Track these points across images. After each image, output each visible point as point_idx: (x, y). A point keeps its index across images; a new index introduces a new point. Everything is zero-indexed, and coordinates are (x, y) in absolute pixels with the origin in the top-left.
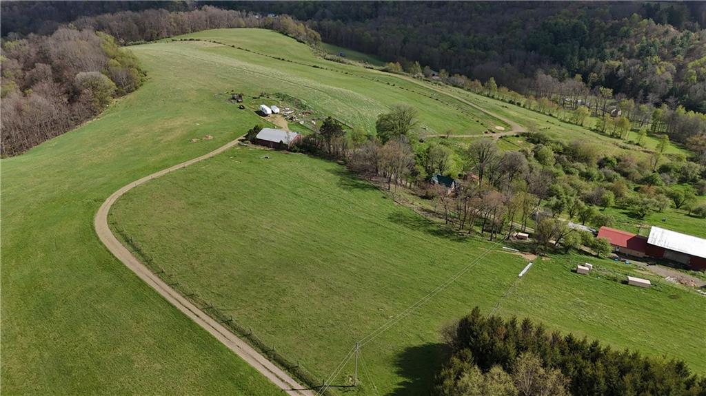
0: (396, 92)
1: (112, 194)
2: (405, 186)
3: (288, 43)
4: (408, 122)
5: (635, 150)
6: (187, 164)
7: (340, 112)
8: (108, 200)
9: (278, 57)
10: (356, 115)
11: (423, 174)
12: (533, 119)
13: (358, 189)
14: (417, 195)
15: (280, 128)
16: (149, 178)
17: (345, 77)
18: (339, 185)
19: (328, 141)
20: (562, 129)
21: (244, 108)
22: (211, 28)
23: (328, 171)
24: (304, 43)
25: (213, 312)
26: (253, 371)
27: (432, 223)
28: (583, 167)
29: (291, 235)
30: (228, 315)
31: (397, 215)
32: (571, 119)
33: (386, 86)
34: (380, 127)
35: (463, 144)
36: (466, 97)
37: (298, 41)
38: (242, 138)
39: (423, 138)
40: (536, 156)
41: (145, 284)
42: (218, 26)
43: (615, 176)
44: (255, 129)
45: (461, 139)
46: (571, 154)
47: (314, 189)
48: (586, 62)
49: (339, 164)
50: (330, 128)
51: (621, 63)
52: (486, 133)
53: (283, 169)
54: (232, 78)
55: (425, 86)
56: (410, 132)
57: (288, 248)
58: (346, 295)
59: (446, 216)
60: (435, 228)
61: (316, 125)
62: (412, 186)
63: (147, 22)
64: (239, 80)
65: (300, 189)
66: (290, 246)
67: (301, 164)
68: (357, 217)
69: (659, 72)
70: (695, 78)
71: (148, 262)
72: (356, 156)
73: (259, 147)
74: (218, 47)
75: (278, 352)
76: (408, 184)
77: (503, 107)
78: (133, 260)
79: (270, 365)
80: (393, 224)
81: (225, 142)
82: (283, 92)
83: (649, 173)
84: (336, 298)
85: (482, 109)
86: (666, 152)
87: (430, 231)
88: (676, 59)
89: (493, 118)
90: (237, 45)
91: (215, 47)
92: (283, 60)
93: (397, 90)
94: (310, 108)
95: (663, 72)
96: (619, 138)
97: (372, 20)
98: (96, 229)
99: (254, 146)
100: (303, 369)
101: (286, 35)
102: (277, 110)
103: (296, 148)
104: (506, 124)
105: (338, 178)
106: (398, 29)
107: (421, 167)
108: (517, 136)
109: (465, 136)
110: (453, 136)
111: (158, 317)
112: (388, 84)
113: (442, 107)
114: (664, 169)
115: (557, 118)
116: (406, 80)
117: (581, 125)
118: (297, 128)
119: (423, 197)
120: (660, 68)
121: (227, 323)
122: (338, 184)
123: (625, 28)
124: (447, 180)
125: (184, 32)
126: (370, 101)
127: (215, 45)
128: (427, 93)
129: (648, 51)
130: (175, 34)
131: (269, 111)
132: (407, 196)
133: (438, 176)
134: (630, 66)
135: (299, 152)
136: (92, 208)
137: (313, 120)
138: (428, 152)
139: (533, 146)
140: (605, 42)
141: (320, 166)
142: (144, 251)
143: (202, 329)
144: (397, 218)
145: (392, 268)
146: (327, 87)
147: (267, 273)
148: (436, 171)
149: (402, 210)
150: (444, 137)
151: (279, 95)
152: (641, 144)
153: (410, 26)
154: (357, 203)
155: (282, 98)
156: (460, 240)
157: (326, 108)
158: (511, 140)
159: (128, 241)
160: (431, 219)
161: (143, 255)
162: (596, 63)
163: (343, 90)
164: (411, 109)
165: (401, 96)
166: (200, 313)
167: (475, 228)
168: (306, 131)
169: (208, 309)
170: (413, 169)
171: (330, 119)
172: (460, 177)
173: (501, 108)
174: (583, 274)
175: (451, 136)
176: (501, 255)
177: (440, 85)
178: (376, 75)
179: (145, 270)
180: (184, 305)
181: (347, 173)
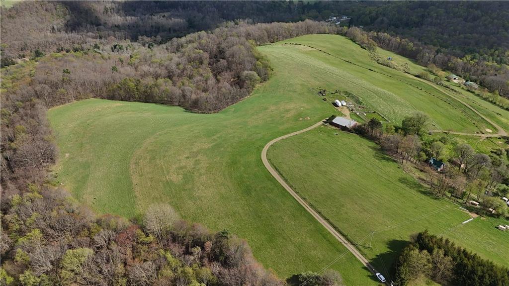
1: (266, 144)
2: (412, 162)
3: (355, 49)
4: (422, 124)
6: (298, 132)
7: (382, 109)
8: (265, 147)
9: (348, 60)
10: (392, 111)
11: (425, 157)
13: (385, 160)
14: (418, 169)
15: (345, 116)
17: (388, 80)
18: (375, 156)
19: (372, 129)
21: (326, 100)
22: (308, 34)
23: (369, 147)
24: (365, 49)
25: (313, 207)
26: (329, 233)
27: (422, 187)
29: (348, 181)
30: (320, 210)
31: (404, 179)
33: (415, 90)
34: (403, 122)
35: (458, 139)
36: (471, 104)
37: (362, 47)
38: (325, 121)
39: (432, 132)
41: (286, 190)
42: (311, 33)
44: (332, 116)
45: (458, 136)
49: (376, 143)
50: (374, 123)
52: (478, 133)
53: (345, 142)
54: (320, 77)
55: (443, 92)
56: (423, 129)
59: (431, 184)
60: (423, 190)
61: (366, 119)
62: (417, 162)
63: (272, 31)
64: (323, 79)
65: (353, 156)
67: (355, 140)
68: (381, 176)
71: (286, 180)
72: (387, 139)
73: (333, 127)
74: (312, 51)
75: (340, 228)
76: (415, 161)
78: (280, 178)
79: (336, 232)
80: (401, 184)
81: (316, 122)
82: (349, 90)
85: (480, 115)
87: (419, 191)
89: (487, 122)
90: (323, 50)
91: (310, 51)
92: (350, 63)
93: (423, 94)
94: (363, 104)
97: (418, 28)
99: (331, 126)
100: (349, 237)
101: (354, 42)
102: (345, 104)
103: (353, 130)
104: (495, 128)
105: (374, 152)
108: (499, 138)
109: (461, 134)
110: (453, 133)
111: (292, 204)
112: (418, 88)
113: (451, 110)
116: (431, 86)
118: (354, 117)
119: (421, 171)
121: (319, 213)
122: (373, 155)
124: (439, 163)
125: (291, 36)
126: (402, 101)
127: (310, 49)
128: (443, 97)
130: (287, 38)
131: (340, 104)
132: (413, 168)
133: (434, 160)
135: (355, 133)
136: (259, 150)
137: (365, 112)
138: (431, 143)
141: (366, 143)
142: (284, 175)
143: (309, 213)
144: (403, 181)
146: (377, 88)
147: (336, 196)
149: (407, 176)
150: (446, 133)
151: (346, 93)
155: (348, 95)
156: (435, 199)
157: (374, 105)
158: (494, 140)
160: (422, 184)
161: (283, 177)
163: (386, 91)
165: (424, 99)
166: (308, 207)
167: (447, 193)
168: (360, 120)
169: (311, 206)
170: (418, 154)
171: (374, 112)
172: (450, 161)
173: (496, 115)
174: (502, 230)
175: (451, 132)
176: (457, 211)
177: (455, 91)
178: (411, 80)
179: (285, 183)
180: (302, 202)
181: (379, 150)
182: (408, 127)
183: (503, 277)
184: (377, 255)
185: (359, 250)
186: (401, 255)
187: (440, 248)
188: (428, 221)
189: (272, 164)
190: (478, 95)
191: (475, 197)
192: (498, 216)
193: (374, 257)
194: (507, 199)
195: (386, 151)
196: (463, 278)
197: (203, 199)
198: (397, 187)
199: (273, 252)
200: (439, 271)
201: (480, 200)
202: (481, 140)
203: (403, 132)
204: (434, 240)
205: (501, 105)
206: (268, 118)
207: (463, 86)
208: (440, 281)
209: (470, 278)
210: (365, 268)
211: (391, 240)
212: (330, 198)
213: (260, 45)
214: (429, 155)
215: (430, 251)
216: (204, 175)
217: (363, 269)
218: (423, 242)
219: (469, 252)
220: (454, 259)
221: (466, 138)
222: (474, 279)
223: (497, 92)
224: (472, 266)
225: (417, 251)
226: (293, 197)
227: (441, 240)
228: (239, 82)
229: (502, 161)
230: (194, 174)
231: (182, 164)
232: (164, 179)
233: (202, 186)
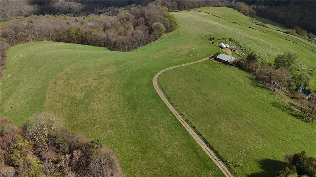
0: (290, 44)
1: (159, 71)
2: (283, 91)
3: (239, 15)
4: (292, 60)
6: (187, 64)
7: (258, 51)
8: (158, 73)
9: (233, 22)
10: (266, 53)
11: (295, 87)
13: (259, 88)
14: (288, 96)
15: (228, 54)
16: (173, 67)
17: (264, 34)
18: (250, 84)
19: (249, 63)
21: (214, 44)
23: (246, 77)
24: (247, 16)
25: (189, 122)
27: (293, 111)
29: (224, 101)
30: (194, 125)
31: (276, 103)
33: (285, 41)
34: (276, 60)
37: (244, 15)
38: (211, 57)
39: (299, 69)
41: (167, 106)
44: (217, 54)
47: (238, 84)
49: (252, 75)
50: (251, 58)
53: (226, 73)
54: (211, 30)
55: (307, 43)
56: (293, 65)
58: (243, 131)
59: (302, 109)
60: (294, 113)
61: (245, 55)
62: (287, 91)
64: (214, 31)
65: (231, 83)
66: (223, 105)
67: (235, 72)
68: (255, 100)
71: (169, 99)
72: (261, 72)
73: (217, 62)
74: (208, 15)
76: (285, 90)
78: (164, 97)
80: (273, 107)
81: (203, 58)
82: (232, 38)
84: (239, 131)
87: (291, 114)
90: (216, 15)
91: (207, 15)
92: (236, 23)
93: (291, 43)
94: (243, 47)
98: (153, 83)
99: (215, 61)
100: (220, 153)
101: (239, 11)
102: (228, 46)
103: (233, 64)
105: (250, 81)
107: (294, 83)
112: (287, 40)
113: (314, 55)
116: (297, 39)
118: (236, 56)
119: (292, 98)
121: (194, 128)
124: (307, 92)
125: (195, 7)
126: (275, 47)
127: (207, 14)
128: (308, 46)
130: (191, 8)
131: (225, 46)
132: (283, 96)
133: (303, 89)
135: (235, 66)
136: (152, 75)
137: (244, 53)
138: (300, 77)
141: (243, 74)
142: (168, 94)
143: (184, 127)
144: (275, 104)
145: (267, 125)
146: (254, 38)
147: (212, 114)
148: (303, 86)
149: (279, 101)
150: (311, 71)
151: (230, 40)
153: (306, 11)
154: (257, 94)
155: (232, 41)
156: (307, 121)
157: (252, 48)
159: (163, 90)
160: (293, 108)
161: (167, 96)
163: (262, 40)
164: (295, 54)
165: (292, 47)
166: (184, 122)
169: (187, 121)
171: (252, 53)
175: (315, 70)
178: (281, 35)
179: (167, 101)
180: (179, 118)
181: (254, 80)
185: (229, 168)
189: (160, 86)
195: (260, 81)
197: (95, 111)
198: (270, 109)
199: (143, 164)
206: (166, 54)
213: (171, 12)
216: (103, 92)
226: (172, 113)
230: (95, 91)
231: (89, 84)
232: (70, 95)
233: (98, 101)
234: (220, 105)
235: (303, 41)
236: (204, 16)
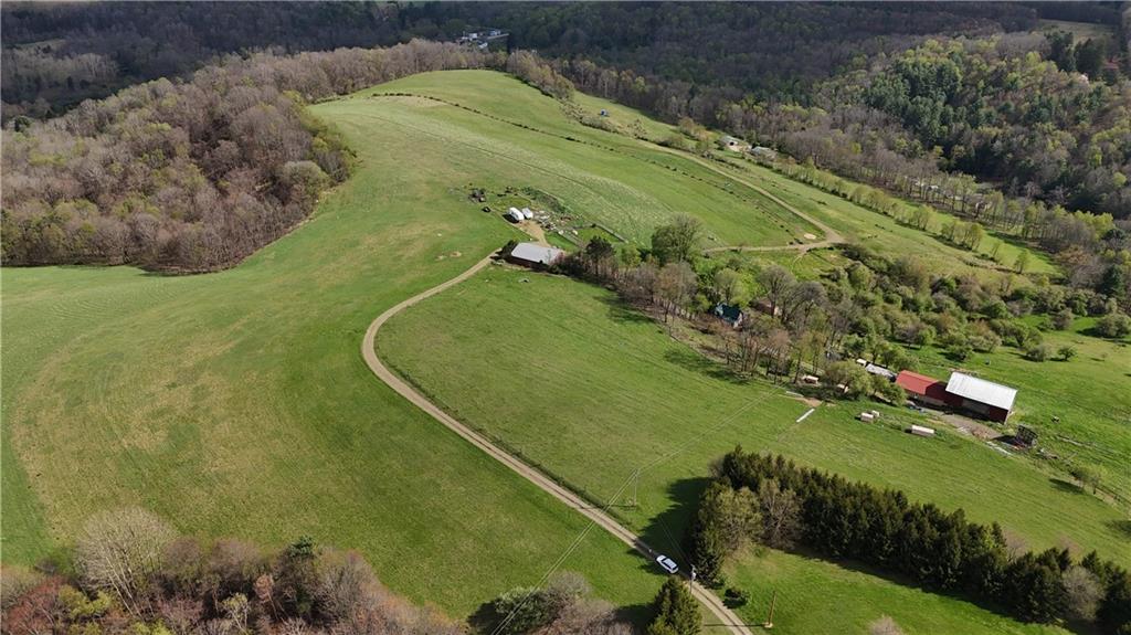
0: (678, 181)
1: (370, 323)
2: (684, 317)
3: (529, 98)
4: (690, 237)
5: (986, 267)
7: (607, 216)
8: (368, 331)
9: (519, 122)
10: (627, 220)
11: (706, 304)
12: (857, 222)
13: (632, 322)
14: (697, 329)
15: (536, 240)
16: (404, 304)
17: (609, 157)
18: (610, 316)
19: (595, 261)
20: (895, 237)
21: (489, 211)
22: (421, 70)
23: (596, 298)
24: (551, 96)
25: (503, 445)
26: (547, 493)
27: (712, 364)
28: (909, 292)
29: (565, 375)
30: (517, 448)
31: (674, 353)
32: (911, 220)
33: (665, 171)
34: (654, 239)
35: (760, 260)
36: (771, 188)
37: (543, 93)
38: (495, 255)
39: (709, 252)
40: (849, 277)
42: (430, 67)
43: (948, 305)
44: (509, 244)
45: (758, 254)
46: (898, 273)
47: (583, 321)
48: (950, 127)
49: (608, 289)
50: (598, 248)
51: (1000, 131)
52: (791, 243)
53: (545, 296)
54: (467, 163)
55: (717, 170)
56: (693, 248)
57: (564, 388)
59: (727, 355)
60: (714, 370)
61: (578, 235)
62: (693, 316)
63: (339, 68)
64: (474, 166)
65: (567, 322)
66: (564, 386)
67: (564, 287)
68: (630, 355)
69: (1050, 146)
70: (1099, 157)
71: (431, 398)
72: (629, 278)
73: (516, 268)
74: (438, 107)
75: (566, 479)
76: (688, 315)
77: (819, 203)
78: (416, 395)
79: (560, 489)
80: (671, 364)
81: (476, 261)
82: (532, 185)
83: (996, 300)
84: (614, 437)
85: (791, 208)
86: (1029, 270)
87: (709, 373)
88: (1079, 126)
89: (803, 221)
90: (463, 103)
91: (433, 108)
92: (526, 127)
93: (680, 178)
94: (569, 212)
95: (1055, 147)
96: (970, 249)
97: (647, 48)
99: (510, 266)
100: (589, 493)
101: (526, 82)
102: (530, 215)
103: (558, 269)
104: (819, 230)
105: (608, 308)
106: (683, 66)
107: (704, 297)
108: (831, 249)
109: (763, 249)
110: (748, 249)
111: (453, 449)
112: (668, 168)
113: (738, 205)
114: (1017, 296)
115: (893, 217)
116: (693, 161)
117: (924, 229)
118: (557, 241)
119: (705, 332)
120: (1053, 141)
121: (518, 455)
122: (607, 315)
123: (1015, 75)
124: (733, 312)
126: (644, 196)
127: (434, 103)
128: (720, 181)
129: (1039, 114)
131: (521, 217)
132: (686, 330)
133: (724, 306)
134: (1012, 136)
135: (562, 274)
136: (355, 338)
137: (575, 228)
138: (713, 274)
139: (849, 262)
140: (983, 95)
141: (586, 291)
142: (424, 387)
144: (673, 357)
146: (589, 176)
147: (547, 411)
148: (723, 298)
149: (679, 346)
150: (735, 251)
151: (529, 191)
152: (996, 258)
154: (630, 338)
155: (535, 194)
156: (742, 383)
157: (590, 210)
158: (823, 254)
161: (424, 390)
162: (965, 129)
163: (609, 181)
165: (684, 187)
166: (490, 445)
167: (759, 369)
168: (567, 245)
170: (693, 298)
171: (594, 226)
172: (752, 305)
173: (818, 205)
174: (867, 421)
175: (745, 249)
176: (784, 399)
177: (737, 167)
178: (652, 153)
179: (430, 405)
180: (475, 439)
181: (617, 302)
182: (665, 248)
183: (890, 508)
184: (651, 520)
185: (615, 516)
186: (701, 507)
187: (770, 476)
188: (736, 429)
189: (392, 367)
190: (779, 171)
191: (810, 369)
192: (856, 395)
193: (647, 524)
194: (864, 362)
195: (631, 302)
196: (822, 527)
197: (229, 478)
198: (665, 372)
200: (776, 524)
201: (820, 372)
202: (800, 256)
203: (656, 259)
204: (756, 463)
205: (821, 185)
206: (365, 263)
207: (748, 156)
208: (780, 543)
209: (833, 525)
210: (632, 552)
211: (674, 481)
212: (534, 419)
213: (313, 103)
214: (713, 299)
215: (754, 487)
216: (223, 420)
217: (628, 556)
218: (735, 471)
219: (823, 474)
220: (800, 493)
221: (773, 255)
222: (841, 525)
223: (811, 161)
224: (833, 500)
225: (730, 493)
226: (455, 433)
227: (769, 459)
228: (277, 188)
229: (843, 292)
230: (197, 422)
231: (161, 403)
232: (116, 449)
233: (222, 448)
234: (558, 387)
235: (706, 165)
236: (426, 113)
